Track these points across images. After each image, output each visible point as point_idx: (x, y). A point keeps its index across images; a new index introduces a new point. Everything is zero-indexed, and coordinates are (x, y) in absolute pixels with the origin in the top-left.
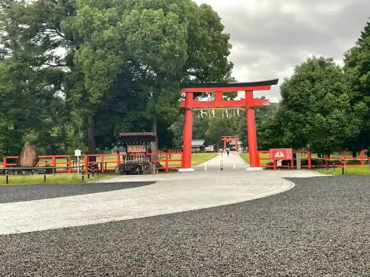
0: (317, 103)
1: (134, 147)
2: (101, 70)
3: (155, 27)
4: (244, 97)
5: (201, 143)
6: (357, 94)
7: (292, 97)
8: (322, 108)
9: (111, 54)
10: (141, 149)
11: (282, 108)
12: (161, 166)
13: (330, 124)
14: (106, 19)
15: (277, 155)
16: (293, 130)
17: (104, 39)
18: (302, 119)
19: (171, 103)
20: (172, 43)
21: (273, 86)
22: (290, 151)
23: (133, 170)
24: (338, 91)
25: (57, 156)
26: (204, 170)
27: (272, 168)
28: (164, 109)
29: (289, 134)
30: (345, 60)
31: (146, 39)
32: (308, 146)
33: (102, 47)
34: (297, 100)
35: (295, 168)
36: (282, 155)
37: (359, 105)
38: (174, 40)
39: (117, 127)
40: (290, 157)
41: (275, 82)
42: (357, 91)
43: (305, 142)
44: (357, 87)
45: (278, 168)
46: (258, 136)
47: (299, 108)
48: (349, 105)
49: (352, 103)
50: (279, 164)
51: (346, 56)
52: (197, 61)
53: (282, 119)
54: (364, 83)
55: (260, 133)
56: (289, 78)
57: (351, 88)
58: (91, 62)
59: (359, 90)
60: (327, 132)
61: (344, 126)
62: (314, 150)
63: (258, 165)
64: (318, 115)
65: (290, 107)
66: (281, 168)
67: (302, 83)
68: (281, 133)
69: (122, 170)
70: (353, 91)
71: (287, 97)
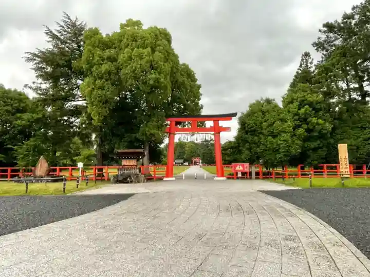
0: (268, 129)
1: (128, 160)
2: (99, 97)
3: (143, 62)
4: (212, 125)
5: (181, 161)
6: (297, 123)
7: (249, 125)
8: (272, 132)
9: (108, 84)
10: (133, 162)
11: (241, 133)
12: (151, 176)
13: (279, 145)
14: (105, 57)
15: (237, 168)
16: (250, 149)
17: (103, 72)
18: (257, 141)
19: (158, 128)
20: (158, 76)
21: (233, 118)
22: (247, 165)
23: (125, 179)
24: (283, 120)
25: (72, 167)
26: (183, 178)
27: (233, 178)
28: (152, 132)
29: (247, 152)
30: (282, 101)
31: (136, 72)
32: (261, 161)
33: (101, 78)
34: (253, 127)
35: (251, 178)
36: (241, 168)
37: (299, 131)
38: (160, 74)
39: (116, 146)
40: (247, 170)
41: (234, 115)
42: (297, 121)
43: (258, 158)
44: (297, 117)
45: (238, 178)
46: (222, 153)
47: (253, 132)
48: (292, 130)
49: (294, 129)
50: (240, 175)
51: (283, 98)
52: (179, 98)
53: (240, 141)
54: (303, 114)
55: (223, 152)
56: (245, 112)
57: (293, 118)
58: (91, 91)
59: (299, 120)
60: (276, 151)
61: (290, 146)
62: (266, 164)
63: (223, 176)
64: (270, 137)
65: (247, 133)
66: (241, 178)
67: (256, 115)
68: (240, 152)
69: (116, 180)
70: (294, 120)
71: (244, 125)
